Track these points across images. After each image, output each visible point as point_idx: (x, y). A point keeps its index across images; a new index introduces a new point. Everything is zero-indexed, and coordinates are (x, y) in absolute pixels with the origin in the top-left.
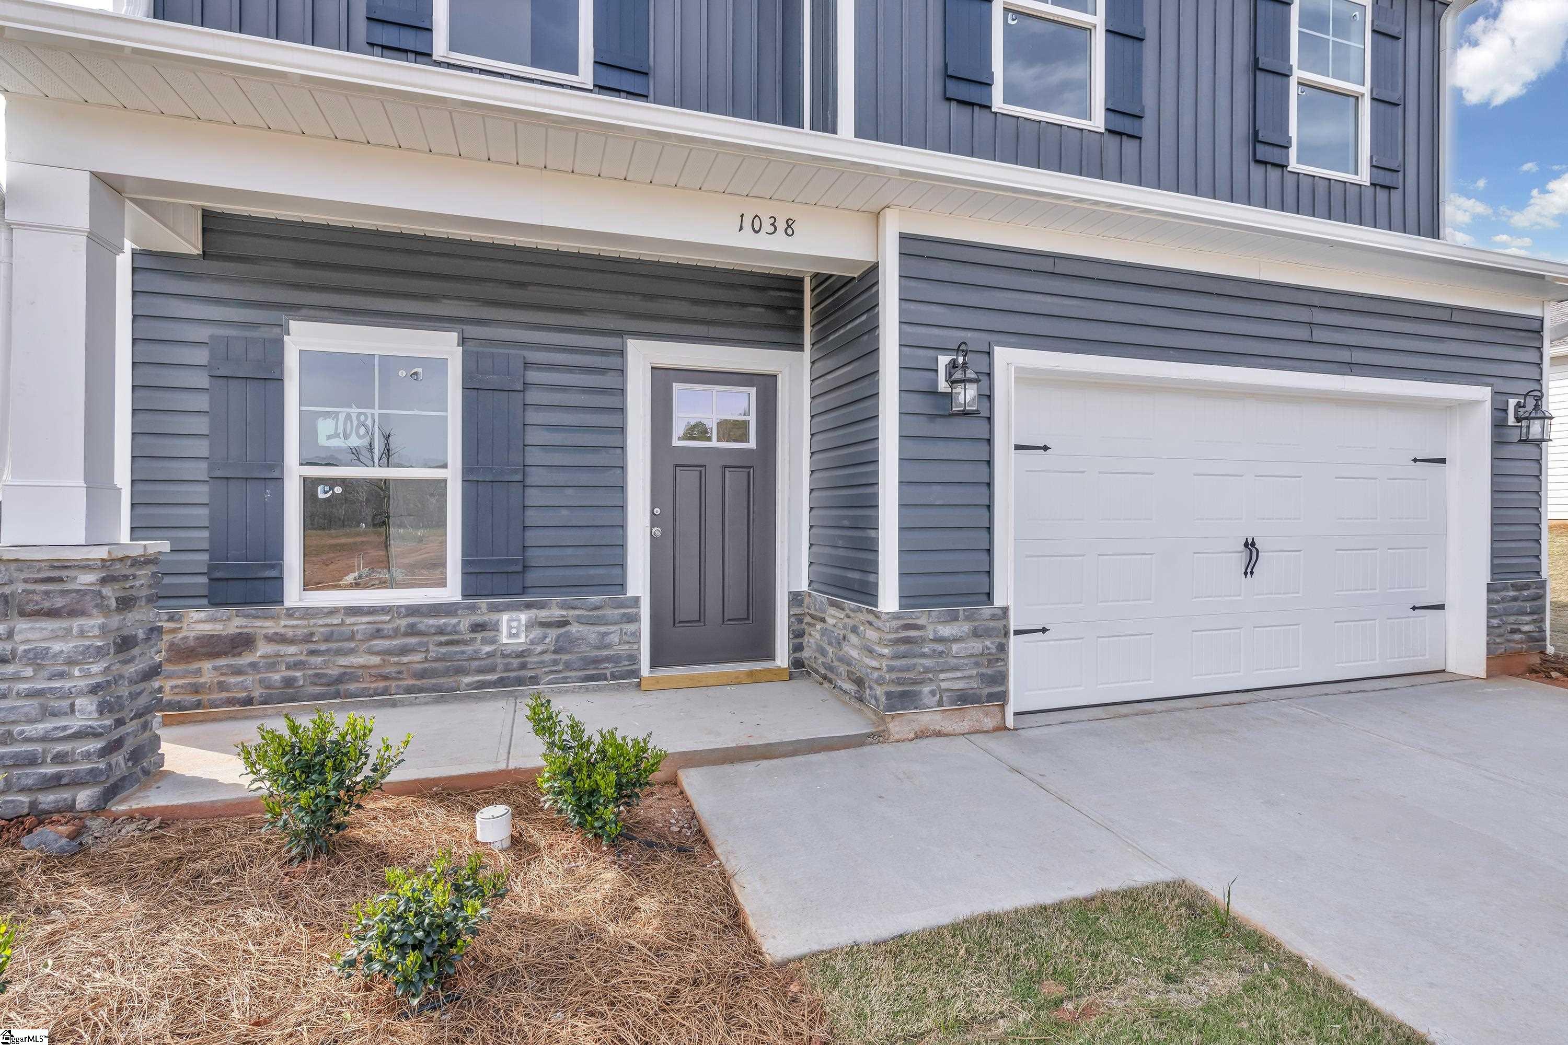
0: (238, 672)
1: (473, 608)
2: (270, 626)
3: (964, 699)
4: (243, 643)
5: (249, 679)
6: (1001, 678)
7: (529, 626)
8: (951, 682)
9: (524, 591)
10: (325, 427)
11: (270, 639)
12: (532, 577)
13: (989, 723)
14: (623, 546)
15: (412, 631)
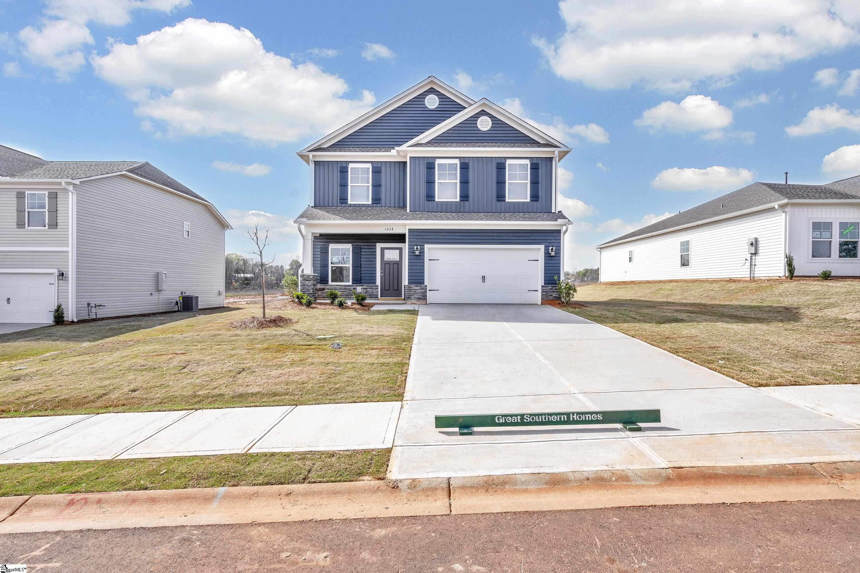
0: (323, 293)
1: (353, 286)
2: (327, 287)
3: (419, 299)
4: (324, 289)
5: (325, 294)
6: (426, 296)
7: (361, 289)
8: (416, 296)
9: (361, 283)
10: (334, 259)
11: (327, 289)
12: (362, 281)
13: (424, 303)
14: (376, 277)
15: (345, 289)
